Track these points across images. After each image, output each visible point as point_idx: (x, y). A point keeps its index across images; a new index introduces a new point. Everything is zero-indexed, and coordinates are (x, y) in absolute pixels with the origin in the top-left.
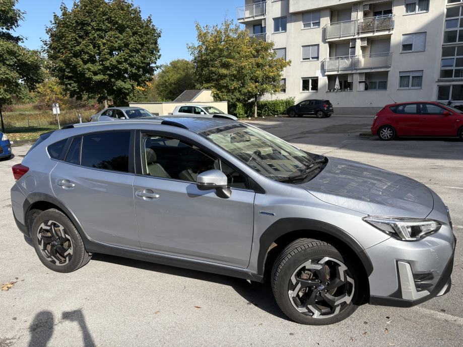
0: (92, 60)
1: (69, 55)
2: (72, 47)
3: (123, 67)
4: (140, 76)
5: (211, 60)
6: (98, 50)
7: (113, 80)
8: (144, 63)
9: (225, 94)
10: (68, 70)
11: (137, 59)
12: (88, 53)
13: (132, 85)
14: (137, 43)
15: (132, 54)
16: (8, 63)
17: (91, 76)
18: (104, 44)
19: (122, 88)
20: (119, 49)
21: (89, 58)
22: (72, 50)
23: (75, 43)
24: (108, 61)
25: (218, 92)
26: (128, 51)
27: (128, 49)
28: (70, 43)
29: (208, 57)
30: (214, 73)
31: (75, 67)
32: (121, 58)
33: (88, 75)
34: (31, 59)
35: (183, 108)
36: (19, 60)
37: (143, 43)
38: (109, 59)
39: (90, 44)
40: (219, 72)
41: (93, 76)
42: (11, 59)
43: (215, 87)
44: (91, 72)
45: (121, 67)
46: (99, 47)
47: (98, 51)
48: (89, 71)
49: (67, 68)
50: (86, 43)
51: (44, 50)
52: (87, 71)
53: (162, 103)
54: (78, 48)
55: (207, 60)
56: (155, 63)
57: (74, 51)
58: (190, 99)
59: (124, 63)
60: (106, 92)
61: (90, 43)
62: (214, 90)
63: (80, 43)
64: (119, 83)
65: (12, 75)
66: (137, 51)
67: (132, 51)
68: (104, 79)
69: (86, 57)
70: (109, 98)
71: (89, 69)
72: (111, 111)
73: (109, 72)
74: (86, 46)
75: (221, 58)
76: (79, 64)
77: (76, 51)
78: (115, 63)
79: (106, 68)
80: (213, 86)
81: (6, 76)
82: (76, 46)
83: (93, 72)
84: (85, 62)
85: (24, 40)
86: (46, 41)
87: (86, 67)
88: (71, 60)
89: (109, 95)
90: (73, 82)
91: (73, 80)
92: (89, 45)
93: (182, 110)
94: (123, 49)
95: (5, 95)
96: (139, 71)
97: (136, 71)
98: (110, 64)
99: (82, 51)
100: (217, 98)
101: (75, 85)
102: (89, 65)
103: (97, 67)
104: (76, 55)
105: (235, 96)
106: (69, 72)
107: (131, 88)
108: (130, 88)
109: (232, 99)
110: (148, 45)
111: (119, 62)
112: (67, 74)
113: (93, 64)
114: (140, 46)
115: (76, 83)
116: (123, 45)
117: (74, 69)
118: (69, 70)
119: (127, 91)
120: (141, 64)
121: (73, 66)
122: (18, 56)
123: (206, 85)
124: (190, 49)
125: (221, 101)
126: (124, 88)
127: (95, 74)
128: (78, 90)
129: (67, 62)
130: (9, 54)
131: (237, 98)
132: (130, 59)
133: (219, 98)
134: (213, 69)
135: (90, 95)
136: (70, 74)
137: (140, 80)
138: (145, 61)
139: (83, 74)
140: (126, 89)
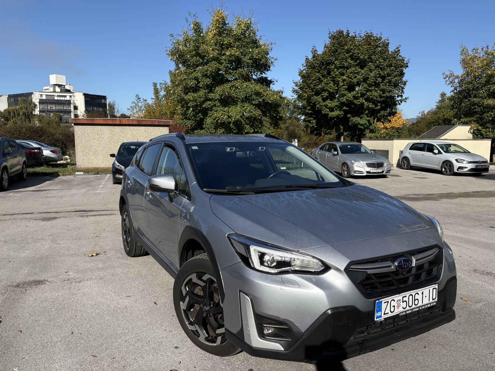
0: (331, 96)
1: (311, 94)
2: (314, 86)
3: (359, 102)
4: (379, 111)
5: (473, 89)
6: (337, 86)
7: (349, 116)
8: (384, 97)
9: (491, 130)
10: (309, 108)
11: (375, 94)
12: (328, 91)
13: (369, 121)
14: (377, 77)
15: (371, 88)
16: (254, 102)
17: (326, 112)
18: (344, 80)
19: (357, 124)
20: (358, 84)
21: (328, 95)
22: (314, 88)
23: (317, 82)
24: (345, 97)
25: (480, 128)
26: (366, 85)
27: (366, 83)
28: (313, 83)
29: (470, 86)
30: (475, 104)
31: (315, 104)
32: (358, 93)
33: (325, 111)
35: (415, 145)
36: (263, 100)
37: (386, 77)
38: (345, 95)
39: (331, 82)
40: (483, 103)
41: (330, 113)
42: (257, 99)
43: (477, 121)
44: (328, 108)
45: (357, 103)
46: (338, 84)
47: (337, 88)
48: (326, 107)
49: (308, 106)
50: (326, 81)
51: (294, 91)
52: (324, 107)
53: (393, 140)
54: (320, 86)
55: (468, 90)
56: (402, 96)
57: (316, 90)
58: (436, 136)
59: (361, 98)
60: (342, 127)
61: (332, 81)
62: (475, 126)
63: (322, 81)
64: (356, 119)
65: (254, 113)
66: (377, 85)
67: (370, 85)
68: (339, 115)
69: (325, 94)
70: (345, 134)
71: (326, 106)
73: (345, 108)
74: (327, 84)
75: (489, 86)
76: (318, 101)
77: (318, 89)
78: (352, 98)
79: (343, 104)
80: (474, 121)
81: (250, 114)
82: (318, 84)
83: (330, 108)
84: (324, 100)
85: (275, 82)
86: (297, 83)
87: (324, 104)
88: (312, 98)
89: (345, 130)
90: (312, 119)
91: (313, 117)
92: (330, 83)
93: (414, 147)
94: (362, 84)
95: (250, 130)
96: (376, 106)
97: (373, 106)
98: (347, 100)
99: (323, 90)
100: (477, 135)
101: (314, 121)
102: (328, 102)
103: (335, 103)
104: (317, 93)
106: (309, 110)
107: (368, 124)
108: (365, 124)
110: (390, 78)
111: (355, 98)
112: (307, 111)
113: (331, 100)
114: (380, 80)
115: (314, 119)
116: (362, 79)
117: (313, 107)
118: (310, 108)
119: (363, 127)
120: (379, 99)
121: (313, 103)
122: (262, 97)
123: (464, 120)
124: (447, 79)
125: (483, 138)
126: (359, 123)
127: (332, 110)
128: (316, 127)
129: (309, 100)
130: (257, 95)
132: (368, 93)
133: (482, 135)
134: (475, 100)
135: (327, 132)
136: (310, 112)
137: (379, 115)
138: (385, 95)
139: (320, 111)
140: (361, 125)
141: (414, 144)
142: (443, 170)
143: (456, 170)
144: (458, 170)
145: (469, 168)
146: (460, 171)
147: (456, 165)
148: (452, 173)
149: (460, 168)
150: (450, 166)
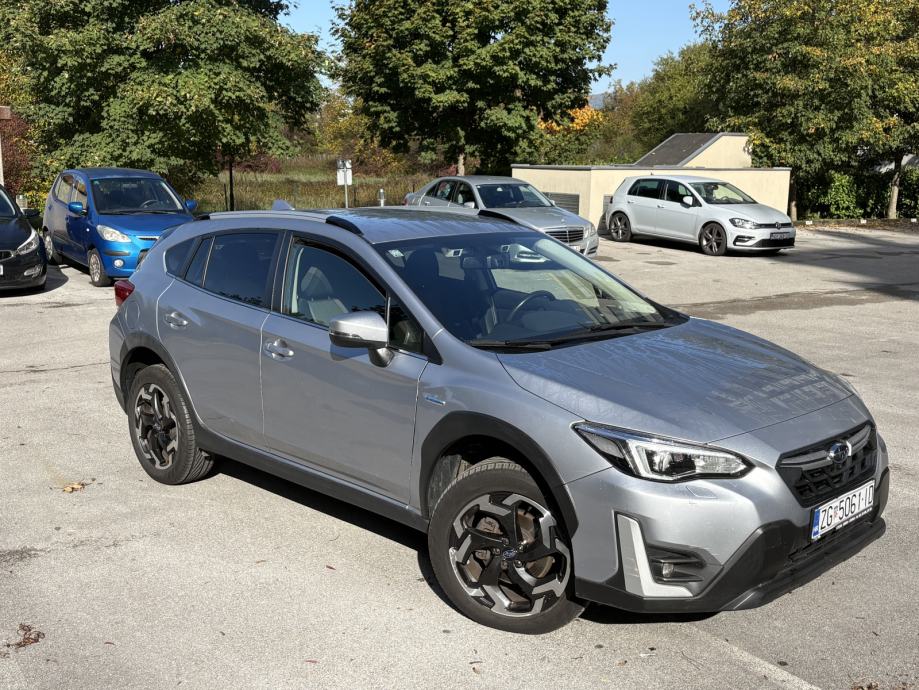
0: (436, 54)
1: (385, 43)
2: (393, 23)
3: (507, 71)
4: (550, 95)
5: (754, 51)
6: (452, 28)
7: (480, 104)
8: (563, 61)
9: (789, 147)
10: (379, 80)
11: (544, 52)
12: (428, 37)
13: (527, 119)
14: (548, 10)
15: (533, 38)
16: (245, 64)
17: (427, 95)
18: (468, 14)
19: (501, 127)
20: (503, 25)
21: (428, 49)
22: (393, 29)
23: (401, 13)
24: (472, 57)
25: (767, 140)
26: (522, 30)
27: (523, 23)
28: (390, 15)
29: (748, 43)
30: (760, 86)
31: (395, 73)
32: (504, 50)
33: (423, 91)
34: (293, 55)
36: (269, 58)
37: (566, 9)
38: (473, 52)
39: (435, 15)
40: (774, 84)
41: (433, 95)
42: (254, 55)
43: (760, 125)
44: (429, 83)
45: (501, 73)
46: (454, 22)
47: (451, 33)
48: (425, 81)
49: (377, 74)
50: (425, 13)
51: (337, 31)
52: (421, 81)
53: (589, 170)
54: (407, 25)
55: (744, 50)
56: (599, 58)
57: (397, 33)
58: (677, 159)
59: (510, 62)
60: (462, 133)
61: (437, 11)
62: (757, 136)
63: (414, 12)
64: (497, 115)
65: (249, 92)
66: (547, 30)
67: (531, 30)
68: (458, 101)
69: (422, 47)
70: (469, 149)
71: (425, 77)
72: (448, 186)
73: (471, 85)
74: (424, 20)
75: (785, 45)
76: (404, 65)
77: (402, 31)
78: (488, 62)
79: (466, 75)
80: (755, 125)
81: (237, 93)
82: (402, 20)
83: (433, 84)
84: (419, 61)
85: (291, 8)
86: (342, 9)
87: (419, 71)
88: (389, 55)
89: (469, 141)
90: (388, 108)
91: (389, 105)
92: (433, 17)
93: (640, 189)
94: (512, 25)
95: (234, 137)
96: (546, 82)
97: (540, 83)
98: (476, 64)
99: (416, 35)
100: (763, 158)
101: (393, 115)
102: (428, 68)
103: (445, 71)
104: (401, 43)
105: (819, 154)
106: (380, 85)
107: (524, 125)
108: (520, 127)
109: (809, 162)
110: (577, 13)
111: (498, 60)
112: (376, 89)
113: (437, 63)
114: (554, 17)
115: (394, 110)
116: (512, 14)
117: (392, 77)
118: (383, 79)
119: (513, 135)
120: (553, 65)
121: (390, 69)
122: (268, 49)
123: (733, 121)
124: (699, 20)
125: (773, 165)
126: (505, 125)
127: (440, 88)
128: (398, 129)
129: (379, 59)
130: (252, 44)
131: (824, 159)
132: (527, 50)
133: (770, 157)
134: (759, 75)
135: (425, 143)
136: (383, 90)
137: (549, 105)
138: (565, 56)
139: (410, 90)
140: (510, 129)
141: (638, 181)
142: (705, 243)
143: (730, 245)
144: (734, 243)
145: (758, 239)
146: (740, 246)
147: (732, 233)
148: (723, 251)
149: (739, 239)
150: (719, 234)
